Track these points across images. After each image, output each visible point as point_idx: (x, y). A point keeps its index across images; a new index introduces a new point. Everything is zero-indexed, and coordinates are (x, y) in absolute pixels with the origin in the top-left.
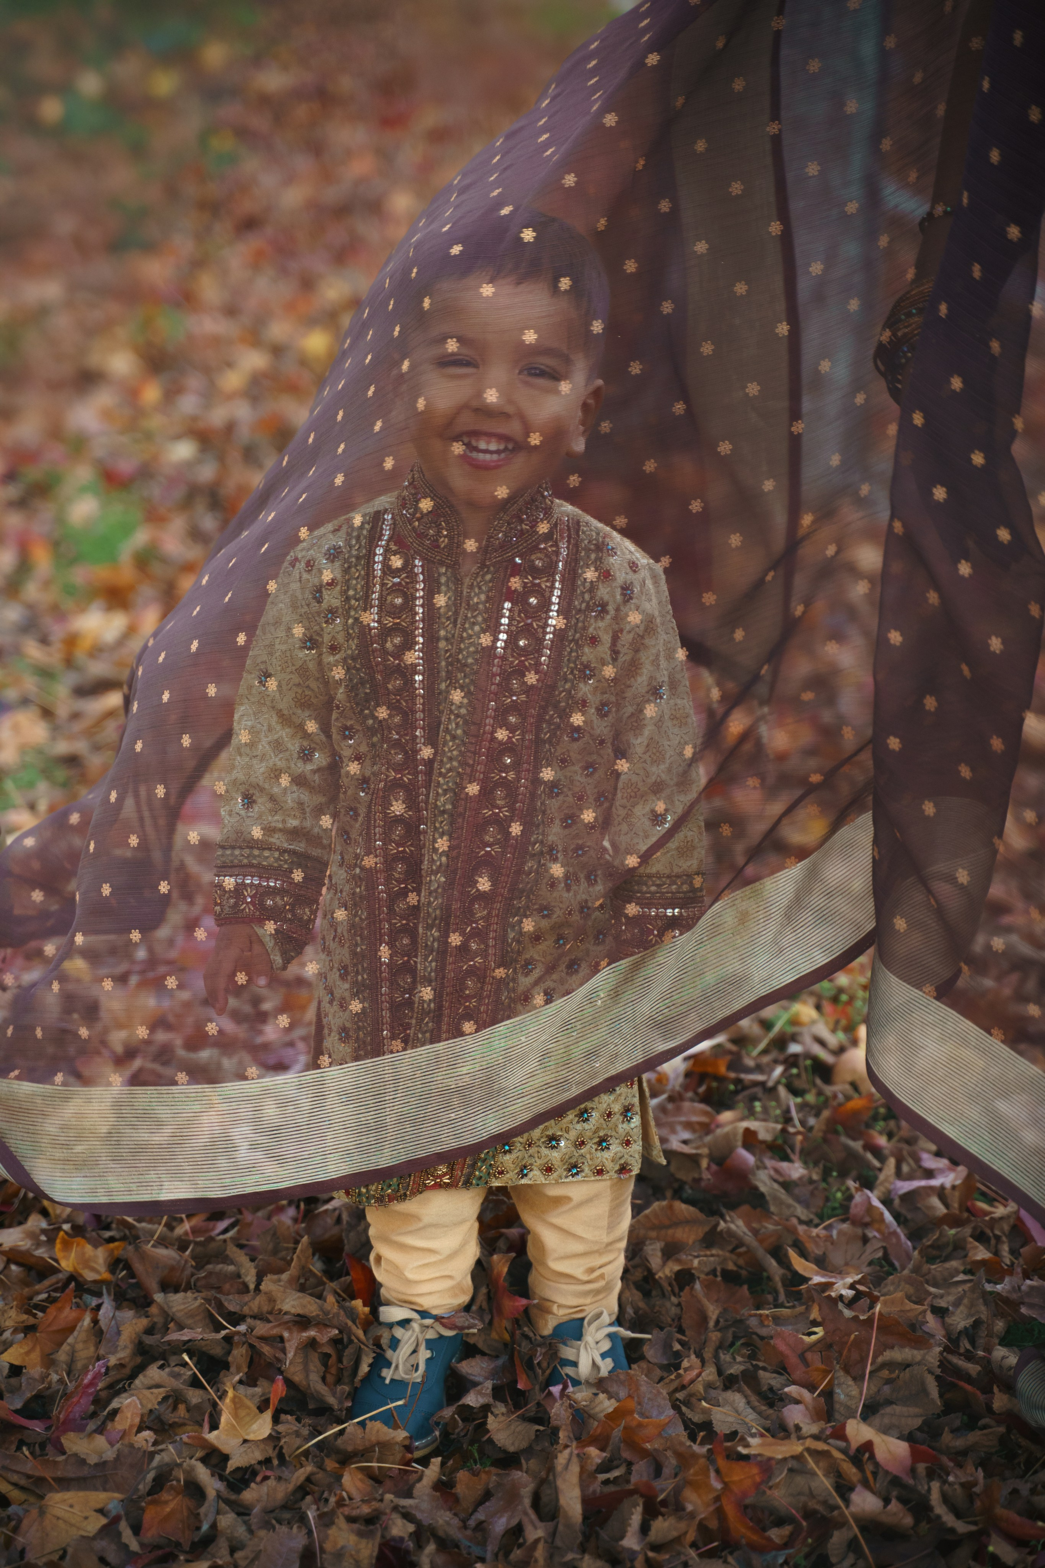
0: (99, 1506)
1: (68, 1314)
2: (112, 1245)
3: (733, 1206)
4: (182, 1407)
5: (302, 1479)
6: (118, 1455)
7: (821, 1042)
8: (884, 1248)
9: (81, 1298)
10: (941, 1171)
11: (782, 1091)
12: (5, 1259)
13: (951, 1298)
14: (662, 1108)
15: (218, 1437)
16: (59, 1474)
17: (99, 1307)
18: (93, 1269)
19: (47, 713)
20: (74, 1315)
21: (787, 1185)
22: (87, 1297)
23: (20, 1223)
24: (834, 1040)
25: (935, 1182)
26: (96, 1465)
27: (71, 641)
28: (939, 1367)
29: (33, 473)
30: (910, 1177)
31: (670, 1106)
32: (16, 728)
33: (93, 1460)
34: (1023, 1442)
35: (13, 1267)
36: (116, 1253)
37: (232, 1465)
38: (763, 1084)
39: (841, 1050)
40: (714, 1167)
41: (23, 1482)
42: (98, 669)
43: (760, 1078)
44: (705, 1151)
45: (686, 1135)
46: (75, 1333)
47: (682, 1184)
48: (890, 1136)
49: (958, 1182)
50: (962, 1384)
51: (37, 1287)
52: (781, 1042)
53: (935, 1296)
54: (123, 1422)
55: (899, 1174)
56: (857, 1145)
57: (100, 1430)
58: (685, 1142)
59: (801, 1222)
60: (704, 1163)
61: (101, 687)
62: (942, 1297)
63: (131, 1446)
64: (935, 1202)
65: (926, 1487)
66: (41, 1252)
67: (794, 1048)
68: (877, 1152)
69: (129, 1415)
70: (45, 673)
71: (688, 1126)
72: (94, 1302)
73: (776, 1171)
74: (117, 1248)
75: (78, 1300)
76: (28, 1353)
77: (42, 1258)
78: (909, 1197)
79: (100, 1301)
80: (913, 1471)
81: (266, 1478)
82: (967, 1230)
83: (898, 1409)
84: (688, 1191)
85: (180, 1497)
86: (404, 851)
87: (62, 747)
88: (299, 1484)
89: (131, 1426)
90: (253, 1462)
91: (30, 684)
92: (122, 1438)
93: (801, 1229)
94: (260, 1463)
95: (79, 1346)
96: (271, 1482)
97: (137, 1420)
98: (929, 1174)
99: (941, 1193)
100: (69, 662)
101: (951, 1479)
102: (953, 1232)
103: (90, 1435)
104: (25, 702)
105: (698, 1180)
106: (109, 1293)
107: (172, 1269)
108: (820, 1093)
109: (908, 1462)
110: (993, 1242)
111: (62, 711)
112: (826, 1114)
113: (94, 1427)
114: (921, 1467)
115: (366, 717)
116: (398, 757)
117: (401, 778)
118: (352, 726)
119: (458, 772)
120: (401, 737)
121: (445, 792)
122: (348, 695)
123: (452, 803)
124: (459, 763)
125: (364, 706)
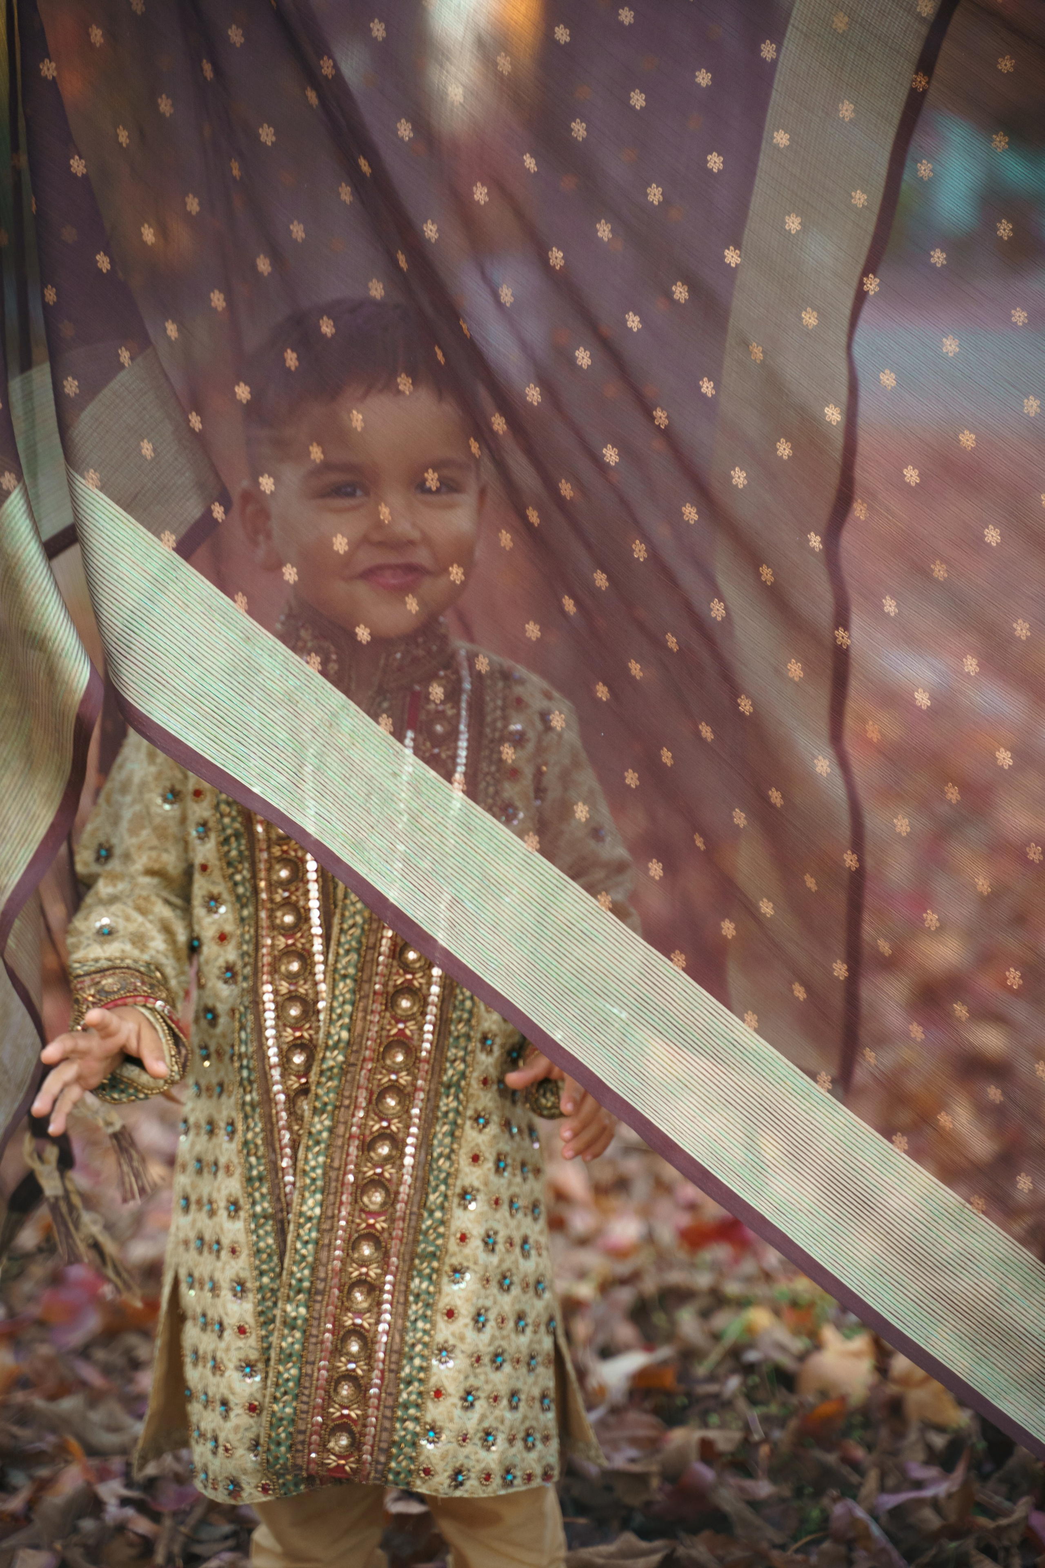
3: (694, 1531)
7: (782, 1348)
10: (934, 1481)
11: (741, 1404)
14: (602, 1424)
21: (755, 1504)
24: (798, 1345)
25: (928, 1493)
30: (896, 1490)
31: (612, 1420)
38: (716, 1396)
39: (802, 1358)
40: (668, 1487)
43: (712, 1388)
44: (654, 1468)
45: (632, 1453)
47: (630, 1509)
48: (870, 1448)
49: (954, 1489)
52: (735, 1353)
55: (883, 1489)
56: (831, 1458)
58: (633, 1461)
59: (775, 1546)
60: (655, 1483)
64: (928, 1513)
67: (752, 1356)
68: (856, 1466)
71: (634, 1442)
73: (742, 1490)
78: (897, 1512)
82: (969, 1544)
84: (638, 1519)
86: (302, 1037)
93: (775, 1554)
98: (919, 1485)
99: (935, 1504)
102: (953, 1545)
105: (648, 1504)
108: (784, 1404)
110: (1001, 1555)
112: (793, 1424)
115: (236, 884)
116: (289, 919)
117: (293, 944)
118: (220, 894)
119: (363, 929)
120: (292, 893)
121: (348, 952)
122: (218, 851)
123: (356, 966)
124: (363, 917)
125: (236, 868)
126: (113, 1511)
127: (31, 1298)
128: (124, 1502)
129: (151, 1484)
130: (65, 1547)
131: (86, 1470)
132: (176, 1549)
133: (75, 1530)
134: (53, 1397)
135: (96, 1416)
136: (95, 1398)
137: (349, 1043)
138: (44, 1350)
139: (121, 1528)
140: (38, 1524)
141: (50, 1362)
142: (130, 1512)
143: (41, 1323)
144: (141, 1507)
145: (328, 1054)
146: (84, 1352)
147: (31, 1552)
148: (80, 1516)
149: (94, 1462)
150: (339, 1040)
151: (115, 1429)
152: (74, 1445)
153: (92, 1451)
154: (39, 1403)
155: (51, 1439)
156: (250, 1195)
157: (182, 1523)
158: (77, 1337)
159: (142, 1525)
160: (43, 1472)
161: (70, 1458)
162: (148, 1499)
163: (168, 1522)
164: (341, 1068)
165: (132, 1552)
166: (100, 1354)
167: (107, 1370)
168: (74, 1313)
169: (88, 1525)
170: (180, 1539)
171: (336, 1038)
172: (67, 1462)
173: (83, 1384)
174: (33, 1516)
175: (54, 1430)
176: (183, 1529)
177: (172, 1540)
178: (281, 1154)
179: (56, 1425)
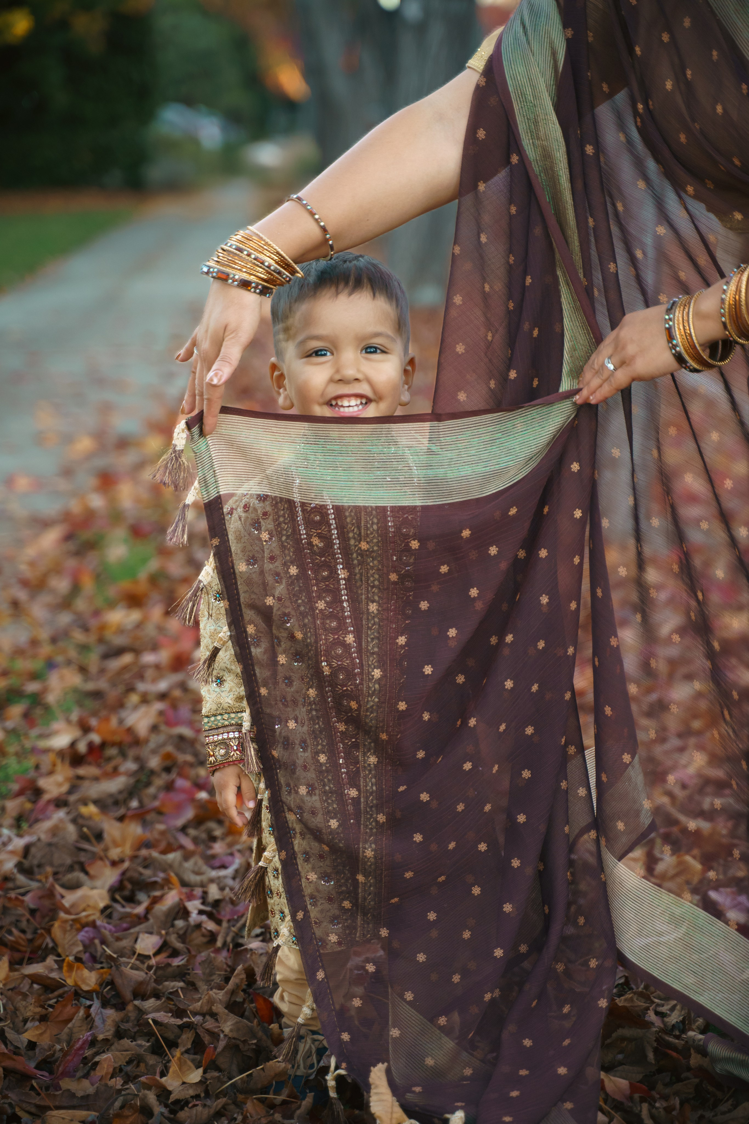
0: (82, 1119)
1: (69, 1009)
2: (102, 970)
4: (142, 1065)
5: (220, 1106)
6: (97, 1091)
8: (626, 978)
9: (78, 1001)
12: (30, 981)
13: (669, 1007)
15: (166, 1081)
16: (57, 1103)
17: (90, 1006)
18: (88, 985)
19: (83, 670)
20: (73, 1010)
22: (83, 1000)
23: (42, 961)
26: (82, 1097)
27: (102, 628)
28: (655, 1041)
29: (86, 535)
32: (62, 678)
33: (80, 1094)
34: (711, 1089)
35: (35, 986)
36: (104, 976)
37: (173, 1098)
41: (33, 1110)
42: (119, 641)
46: (74, 1021)
50: (670, 1052)
51: (50, 996)
53: (658, 1005)
54: (101, 1071)
57: (86, 1076)
61: (119, 652)
62: (663, 1006)
63: (106, 1085)
65: (639, 1109)
66: (54, 975)
69: (106, 1066)
70: (84, 648)
72: (88, 1003)
74: (105, 973)
75: (76, 1002)
76: (41, 1034)
77: (54, 979)
79: (91, 1003)
80: (631, 1098)
81: (195, 1106)
83: (626, 1067)
85: (137, 1114)
87: (90, 686)
88: (217, 1109)
89: (107, 1074)
90: (187, 1097)
91: (73, 653)
92: (100, 1080)
94: (192, 1097)
95: (75, 1030)
96: (199, 1108)
97: (111, 1070)
100: (101, 640)
101: (657, 1105)
103: (79, 1079)
104: (69, 663)
106: (98, 998)
107: (141, 983)
109: (628, 1092)
111: (93, 668)
113: (82, 1074)
114: (636, 1096)
115: (299, 606)
116: (334, 624)
117: (338, 638)
118: (289, 612)
119: (379, 625)
120: (334, 609)
121: (373, 639)
122: (288, 589)
123: (378, 647)
124: (379, 618)
125: (299, 597)
126: (194, 917)
127: (155, 797)
128: (201, 912)
129: (217, 903)
130: (167, 933)
131: (181, 893)
132: (229, 939)
133: (173, 926)
134: (164, 852)
135: (189, 865)
136: (187, 856)
137: (380, 691)
138: (161, 827)
139: (198, 926)
140: (151, 921)
141: (163, 833)
142: (204, 918)
143: (159, 812)
144: (211, 916)
145: (370, 699)
146: (184, 829)
147: (147, 935)
148: (175, 919)
149: (185, 890)
150: (375, 690)
151: (198, 873)
152: (174, 879)
153: (184, 884)
154: (155, 854)
155: (162, 875)
156: (322, 780)
157: (234, 926)
158: (180, 822)
159: (211, 926)
160: (157, 893)
161: (171, 886)
162: (214, 911)
163: (225, 924)
164: (378, 706)
165: (205, 940)
166: (192, 832)
167: (196, 840)
168: (179, 808)
169: (180, 923)
170: (231, 935)
171: (373, 689)
172: (170, 889)
173: (181, 847)
174: (149, 916)
175: (164, 871)
176: (233, 929)
177: (227, 934)
178: (339, 757)
179: (166, 868)
